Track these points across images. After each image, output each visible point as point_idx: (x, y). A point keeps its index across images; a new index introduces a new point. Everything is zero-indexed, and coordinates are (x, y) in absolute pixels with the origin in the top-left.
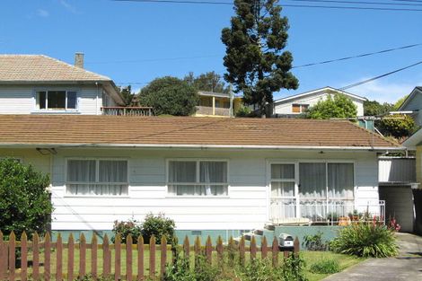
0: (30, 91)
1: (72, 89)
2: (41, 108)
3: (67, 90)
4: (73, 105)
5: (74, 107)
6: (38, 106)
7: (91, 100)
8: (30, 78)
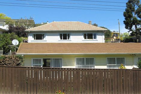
0: (81, 33)
1: (95, 33)
2: (85, 39)
3: (93, 33)
4: (95, 38)
5: (95, 39)
6: (84, 38)
7: (101, 36)
8: (81, 30)
